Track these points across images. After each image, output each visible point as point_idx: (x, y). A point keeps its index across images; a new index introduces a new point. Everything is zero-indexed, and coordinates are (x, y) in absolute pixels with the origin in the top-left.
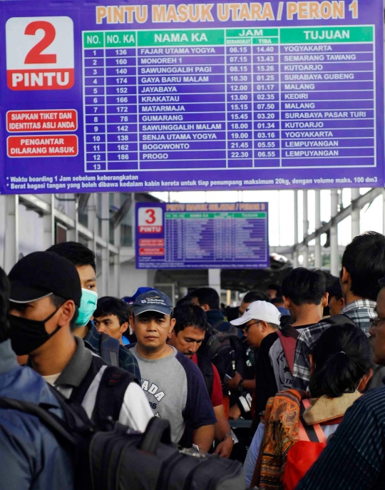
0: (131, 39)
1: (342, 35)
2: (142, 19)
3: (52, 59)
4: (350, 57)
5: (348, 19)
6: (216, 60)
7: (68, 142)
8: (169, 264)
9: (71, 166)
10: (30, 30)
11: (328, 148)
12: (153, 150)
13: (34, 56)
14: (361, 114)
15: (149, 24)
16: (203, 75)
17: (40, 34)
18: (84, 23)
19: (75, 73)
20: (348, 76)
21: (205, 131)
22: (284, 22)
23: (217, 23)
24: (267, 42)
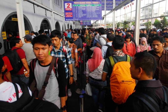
0: (77, 5)
1: (98, 5)
2: (78, 3)
3: (70, 7)
4: (99, 7)
5: (98, 4)
6: (86, 7)
7: (72, 16)
8: (83, 25)
9: (72, 18)
10: (67, 4)
11: (96, 16)
12: (80, 17)
13: (68, 7)
14: (100, 13)
15: (79, 4)
16: (84, 9)
17: (68, 5)
18: (73, 4)
19: (72, 9)
20: (98, 9)
21: (85, 15)
22: (92, 4)
23: (86, 4)
24: (90, 6)
